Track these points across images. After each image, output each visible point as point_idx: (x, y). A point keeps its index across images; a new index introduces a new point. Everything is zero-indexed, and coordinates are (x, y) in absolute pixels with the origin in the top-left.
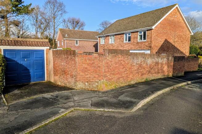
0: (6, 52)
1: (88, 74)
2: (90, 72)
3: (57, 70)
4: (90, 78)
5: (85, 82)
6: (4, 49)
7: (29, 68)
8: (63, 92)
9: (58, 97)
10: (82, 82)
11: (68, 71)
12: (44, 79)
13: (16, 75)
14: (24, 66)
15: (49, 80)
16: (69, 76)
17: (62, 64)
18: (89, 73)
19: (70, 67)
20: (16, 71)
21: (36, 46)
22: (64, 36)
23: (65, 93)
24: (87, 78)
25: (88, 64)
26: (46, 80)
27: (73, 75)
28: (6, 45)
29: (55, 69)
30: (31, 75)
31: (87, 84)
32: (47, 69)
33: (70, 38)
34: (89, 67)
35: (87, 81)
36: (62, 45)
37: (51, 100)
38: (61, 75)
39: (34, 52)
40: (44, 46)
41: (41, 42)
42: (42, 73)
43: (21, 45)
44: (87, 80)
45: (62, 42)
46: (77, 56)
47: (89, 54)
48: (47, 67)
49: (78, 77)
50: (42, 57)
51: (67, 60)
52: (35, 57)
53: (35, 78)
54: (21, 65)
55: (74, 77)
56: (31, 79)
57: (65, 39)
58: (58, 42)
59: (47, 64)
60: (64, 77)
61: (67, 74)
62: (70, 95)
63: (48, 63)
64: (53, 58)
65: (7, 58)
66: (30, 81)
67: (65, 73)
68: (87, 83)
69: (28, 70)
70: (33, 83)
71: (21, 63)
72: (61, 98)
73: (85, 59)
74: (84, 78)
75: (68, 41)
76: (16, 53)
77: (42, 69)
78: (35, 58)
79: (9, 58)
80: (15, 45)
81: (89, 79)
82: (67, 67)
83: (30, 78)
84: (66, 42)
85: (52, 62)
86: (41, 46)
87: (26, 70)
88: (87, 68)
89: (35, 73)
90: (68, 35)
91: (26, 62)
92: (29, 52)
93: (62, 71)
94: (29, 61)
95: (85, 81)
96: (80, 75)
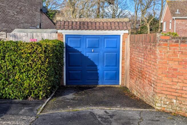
0: (69, 39)
1: (177, 82)
2: (182, 78)
3: (133, 69)
4: (182, 90)
5: (172, 97)
6: (66, 35)
7: (96, 64)
8: (128, 109)
9: (114, 117)
10: (165, 96)
11: (146, 72)
12: (118, 83)
13: (80, 72)
14: (90, 59)
15: (125, 85)
16: (147, 82)
17: (140, 59)
18: (180, 81)
19: (149, 65)
20: (79, 66)
21: (108, 29)
22: (173, 13)
23: (130, 112)
24: (177, 89)
25: (180, 63)
26: (120, 84)
27: (152, 81)
28: (68, 29)
29: (131, 68)
30: (99, 73)
31: (175, 101)
32: (122, 67)
33: (183, 16)
34: (180, 69)
35: (177, 96)
36: (170, 28)
37: (99, 119)
38: (138, 79)
39: (106, 40)
40: (119, 29)
41: (117, 24)
42: (115, 72)
43: (88, 29)
44: (176, 94)
45: (170, 24)
46: (159, 45)
47: (182, 42)
48: (122, 63)
49: (158, 85)
50: (116, 47)
51: (145, 52)
52: (105, 46)
53: (105, 79)
54: (86, 58)
55: (153, 85)
56: (98, 80)
57: (174, 18)
58: (164, 24)
59: (123, 59)
60: (140, 83)
61: (145, 77)
62: (137, 117)
63: (125, 57)
64: (130, 49)
65: (70, 47)
66: (97, 83)
67: (142, 76)
68: (176, 99)
69: (96, 66)
70: (101, 86)
71: (87, 56)
72: (116, 120)
73: (174, 52)
74: (171, 90)
75: (179, 22)
76: (80, 40)
77: (116, 66)
78: (106, 48)
79: (72, 48)
80: (80, 29)
81: (179, 91)
82: (144, 65)
83: (98, 78)
84: (177, 24)
85: (129, 55)
86: (115, 29)
87: (93, 66)
88: (176, 70)
89: (105, 72)
90: (181, 10)
91: (93, 53)
92: (98, 39)
93: (139, 72)
94: (98, 53)
95: (172, 95)
96: (162, 82)
